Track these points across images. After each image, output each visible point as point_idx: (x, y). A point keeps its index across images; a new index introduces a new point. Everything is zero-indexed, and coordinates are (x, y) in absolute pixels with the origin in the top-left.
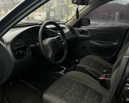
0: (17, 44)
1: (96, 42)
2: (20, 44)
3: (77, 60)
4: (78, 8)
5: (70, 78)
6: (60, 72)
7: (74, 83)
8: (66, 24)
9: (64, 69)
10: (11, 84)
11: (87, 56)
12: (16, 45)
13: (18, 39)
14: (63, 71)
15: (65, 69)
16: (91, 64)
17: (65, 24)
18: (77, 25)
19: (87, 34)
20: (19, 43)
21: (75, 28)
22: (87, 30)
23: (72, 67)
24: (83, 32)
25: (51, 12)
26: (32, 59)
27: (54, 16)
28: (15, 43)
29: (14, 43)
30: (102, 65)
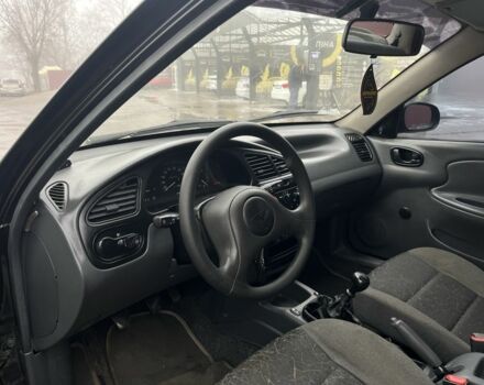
0: (109, 208)
1: (459, 199)
2: (121, 207)
3: (357, 275)
4: (371, 67)
5: (317, 346)
6: (288, 311)
7: (328, 373)
8: (340, 124)
9: (309, 295)
10: (119, 325)
11: (412, 251)
12: (105, 211)
13: (115, 191)
14: (300, 307)
15: (313, 297)
16: (423, 289)
17: (337, 124)
18: (381, 129)
19: (421, 163)
20: (115, 206)
21: (376, 141)
22: (422, 151)
23: (338, 299)
24: (403, 156)
25: (321, 77)
26: (174, 260)
27: (331, 91)
28: (102, 206)
29: (96, 206)
30: (476, 296)
